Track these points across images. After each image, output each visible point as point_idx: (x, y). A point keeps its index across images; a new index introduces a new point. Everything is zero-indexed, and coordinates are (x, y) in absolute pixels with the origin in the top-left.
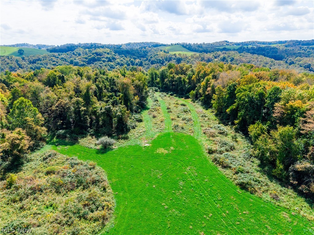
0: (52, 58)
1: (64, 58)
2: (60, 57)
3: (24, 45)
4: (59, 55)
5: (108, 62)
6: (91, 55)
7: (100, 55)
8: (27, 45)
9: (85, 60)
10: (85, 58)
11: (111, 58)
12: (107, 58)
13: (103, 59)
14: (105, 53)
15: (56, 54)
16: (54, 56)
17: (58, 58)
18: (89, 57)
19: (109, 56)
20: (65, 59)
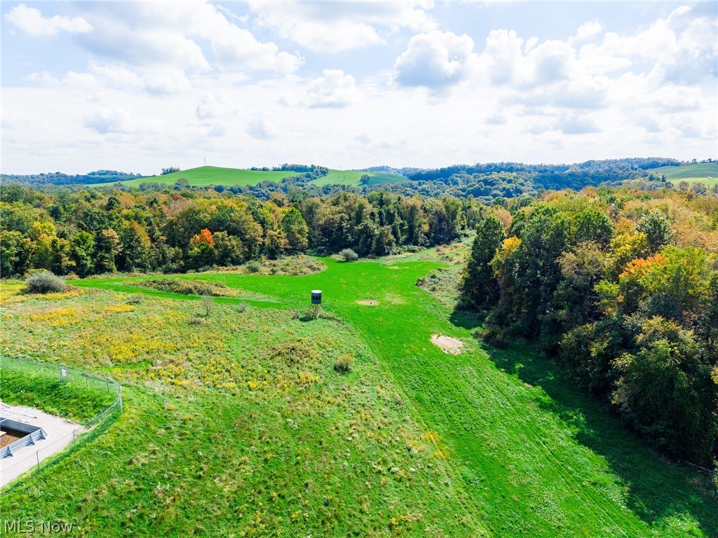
0: (406, 190)
1: (427, 189)
2: (420, 188)
3: (382, 168)
4: (420, 184)
5: (503, 197)
6: (474, 185)
7: (492, 184)
8: (387, 169)
9: (461, 193)
10: (461, 190)
11: (511, 190)
12: (504, 189)
13: (495, 192)
14: (504, 180)
15: (415, 183)
16: (411, 186)
17: (416, 189)
18: (469, 187)
19: (508, 186)
20: (428, 192)
